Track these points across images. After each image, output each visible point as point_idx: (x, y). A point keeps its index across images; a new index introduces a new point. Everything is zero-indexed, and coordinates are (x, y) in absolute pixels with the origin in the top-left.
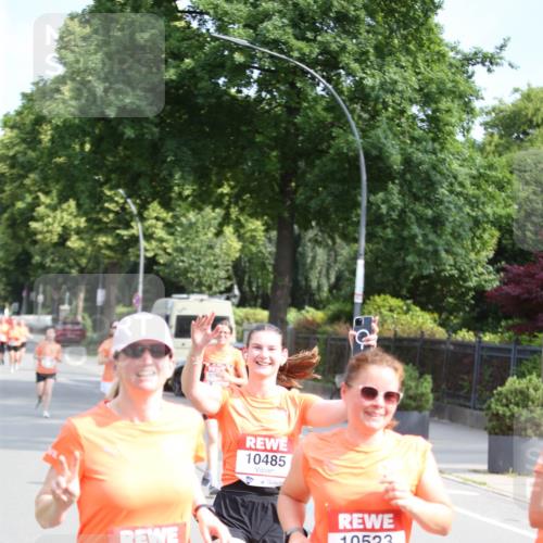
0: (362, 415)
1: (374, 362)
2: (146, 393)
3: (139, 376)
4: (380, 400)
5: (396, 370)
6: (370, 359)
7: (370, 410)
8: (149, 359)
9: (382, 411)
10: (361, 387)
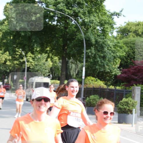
0: (103, 119)
1: (106, 103)
2: (41, 113)
3: (39, 107)
4: (109, 115)
5: (112, 105)
6: (105, 102)
7: (106, 118)
8: (43, 102)
9: (109, 118)
10: (103, 111)
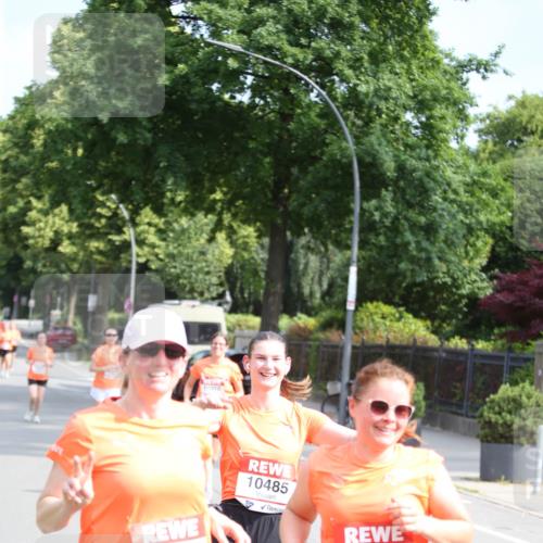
0: (372, 430)
1: (384, 375)
3: (151, 376)
5: (407, 382)
8: (163, 358)
10: (371, 401)
